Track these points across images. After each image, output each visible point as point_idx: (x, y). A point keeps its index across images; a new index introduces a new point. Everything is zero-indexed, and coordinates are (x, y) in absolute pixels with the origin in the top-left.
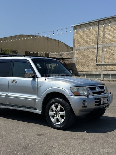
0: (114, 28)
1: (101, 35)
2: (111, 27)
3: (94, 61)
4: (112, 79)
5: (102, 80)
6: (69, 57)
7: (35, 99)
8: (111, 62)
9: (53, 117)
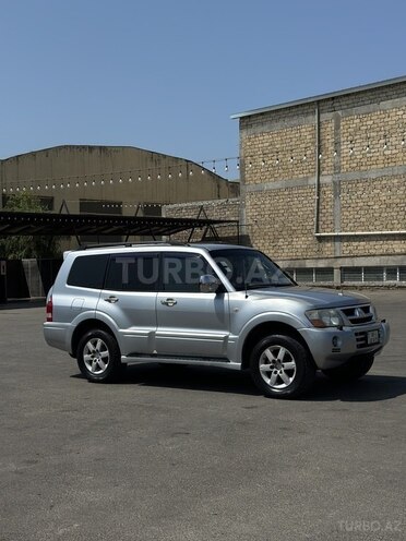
0: (368, 123)
1: (329, 145)
2: (358, 120)
3: (308, 228)
4: (367, 283)
5: (338, 288)
6: (229, 215)
7: (226, 338)
8: (365, 230)
9: (269, 374)
